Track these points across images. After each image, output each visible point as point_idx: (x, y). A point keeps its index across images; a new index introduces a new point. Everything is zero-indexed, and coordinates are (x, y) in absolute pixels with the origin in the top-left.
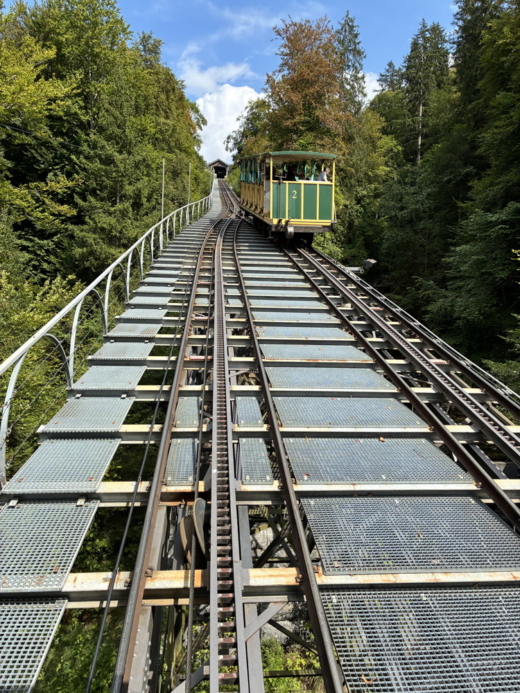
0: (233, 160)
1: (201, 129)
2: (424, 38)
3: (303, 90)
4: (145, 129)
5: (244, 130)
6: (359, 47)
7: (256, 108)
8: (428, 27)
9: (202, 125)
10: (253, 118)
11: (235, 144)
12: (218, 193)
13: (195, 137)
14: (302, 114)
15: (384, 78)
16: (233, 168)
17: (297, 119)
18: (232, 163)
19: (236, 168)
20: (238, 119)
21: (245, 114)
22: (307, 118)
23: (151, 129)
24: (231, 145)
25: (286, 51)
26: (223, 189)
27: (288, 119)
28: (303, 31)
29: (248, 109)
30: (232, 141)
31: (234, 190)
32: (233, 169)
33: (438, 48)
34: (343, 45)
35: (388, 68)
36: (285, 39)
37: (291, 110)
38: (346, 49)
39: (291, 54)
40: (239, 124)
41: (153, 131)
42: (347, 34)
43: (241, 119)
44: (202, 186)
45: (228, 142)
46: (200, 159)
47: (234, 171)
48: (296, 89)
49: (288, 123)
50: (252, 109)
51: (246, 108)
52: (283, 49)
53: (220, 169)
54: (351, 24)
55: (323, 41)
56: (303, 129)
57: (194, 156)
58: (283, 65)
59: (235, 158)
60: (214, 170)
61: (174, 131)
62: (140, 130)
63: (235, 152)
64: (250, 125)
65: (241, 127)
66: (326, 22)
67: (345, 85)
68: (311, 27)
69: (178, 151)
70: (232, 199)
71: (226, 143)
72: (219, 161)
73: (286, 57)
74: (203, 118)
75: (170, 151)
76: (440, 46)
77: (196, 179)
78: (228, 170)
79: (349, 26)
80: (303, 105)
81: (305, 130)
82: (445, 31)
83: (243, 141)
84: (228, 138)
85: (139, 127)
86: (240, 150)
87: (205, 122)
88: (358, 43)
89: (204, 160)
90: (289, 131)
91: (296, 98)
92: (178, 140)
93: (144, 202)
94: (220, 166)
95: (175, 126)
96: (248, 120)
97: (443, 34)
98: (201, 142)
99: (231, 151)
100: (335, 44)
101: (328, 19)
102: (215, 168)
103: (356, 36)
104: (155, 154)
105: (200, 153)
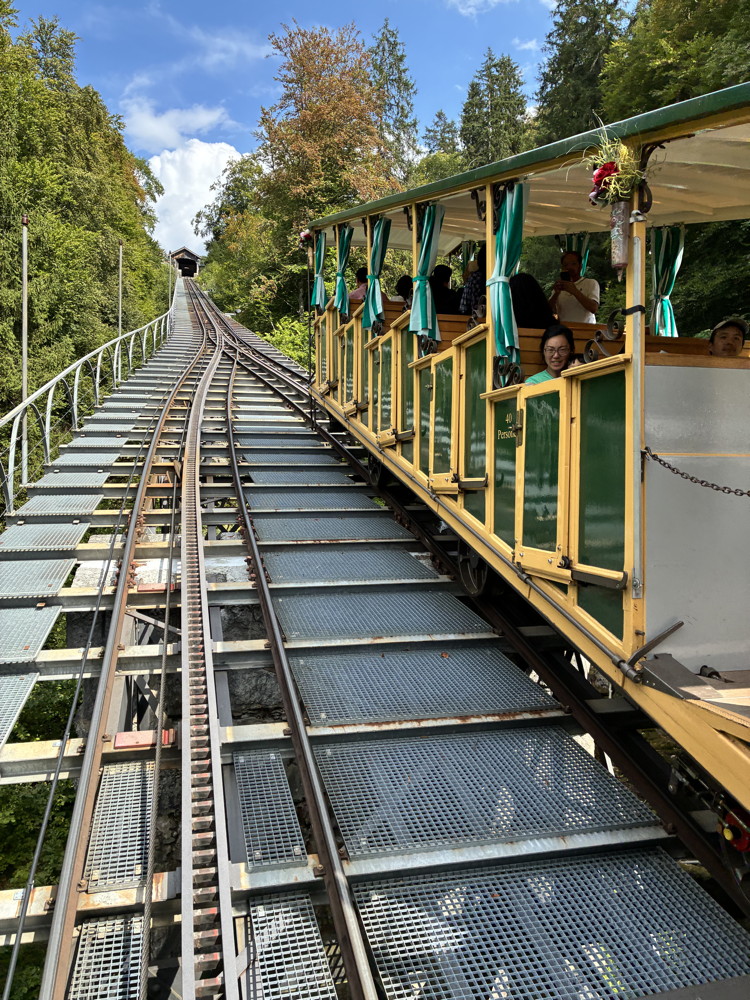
0: (207, 249)
1: (155, 200)
2: (490, 76)
3: (322, 139)
4: (42, 185)
5: (222, 205)
6: (405, 77)
7: (242, 170)
8: (496, 61)
9: (156, 194)
10: (236, 186)
11: (208, 225)
12: (184, 301)
13: (145, 213)
14: (321, 176)
15: (432, 134)
16: (208, 261)
17: (314, 184)
18: (205, 254)
19: (211, 262)
20: (212, 188)
21: (224, 181)
22: (329, 183)
23: (54, 185)
24: (202, 226)
25: (291, 75)
26: (192, 295)
27: (298, 183)
28: (318, 45)
29: (228, 172)
30: (204, 220)
31: (211, 296)
32: (207, 263)
33: (509, 93)
34: (381, 72)
35: (437, 119)
36: (289, 55)
37: (303, 170)
38: (387, 80)
39: (299, 81)
40: (214, 194)
41: (58, 189)
42: (387, 54)
43: (217, 187)
44: (158, 289)
45: (198, 222)
46: (154, 246)
47: (209, 266)
48: (310, 136)
49: (300, 189)
50: (234, 173)
51: (225, 171)
52: (284, 72)
53: (188, 264)
54: (392, 40)
55: (349, 64)
56: (323, 200)
57: (143, 241)
58: (288, 97)
59: (209, 246)
60: (177, 264)
61: (101, 191)
62: (31, 185)
63: (210, 237)
64: (232, 197)
65: (217, 199)
66: (354, 34)
67: (386, 135)
68: (330, 40)
69: (111, 229)
70: (209, 314)
71: (195, 224)
72: (185, 251)
73: (290, 85)
74: (156, 183)
75: (94, 226)
76: (512, 90)
77: (145, 277)
78: (198, 264)
79: (389, 43)
80: (323, 161)
81: (327, 203)
82: (519, 69)
83: (221, 220)
84: (199, 215)
85: (30, 180)
86: (217, 234)
87: (160, 190)
88: (404, 71)
89: (161, 247)
90: (300, 202)
91: (310, 149)
92: (109, 209)
93: (41, 321)
94: (186, 257)
95: (102, 184)
96: (228, 189)
97: (517, 72)
98: (155, 220)
99: (203, 235)
100: (368, 70)
101: (357, 29)
102: (179, 260)
103: (401, 59)
104: (63, 230)
105: (155, 237)
